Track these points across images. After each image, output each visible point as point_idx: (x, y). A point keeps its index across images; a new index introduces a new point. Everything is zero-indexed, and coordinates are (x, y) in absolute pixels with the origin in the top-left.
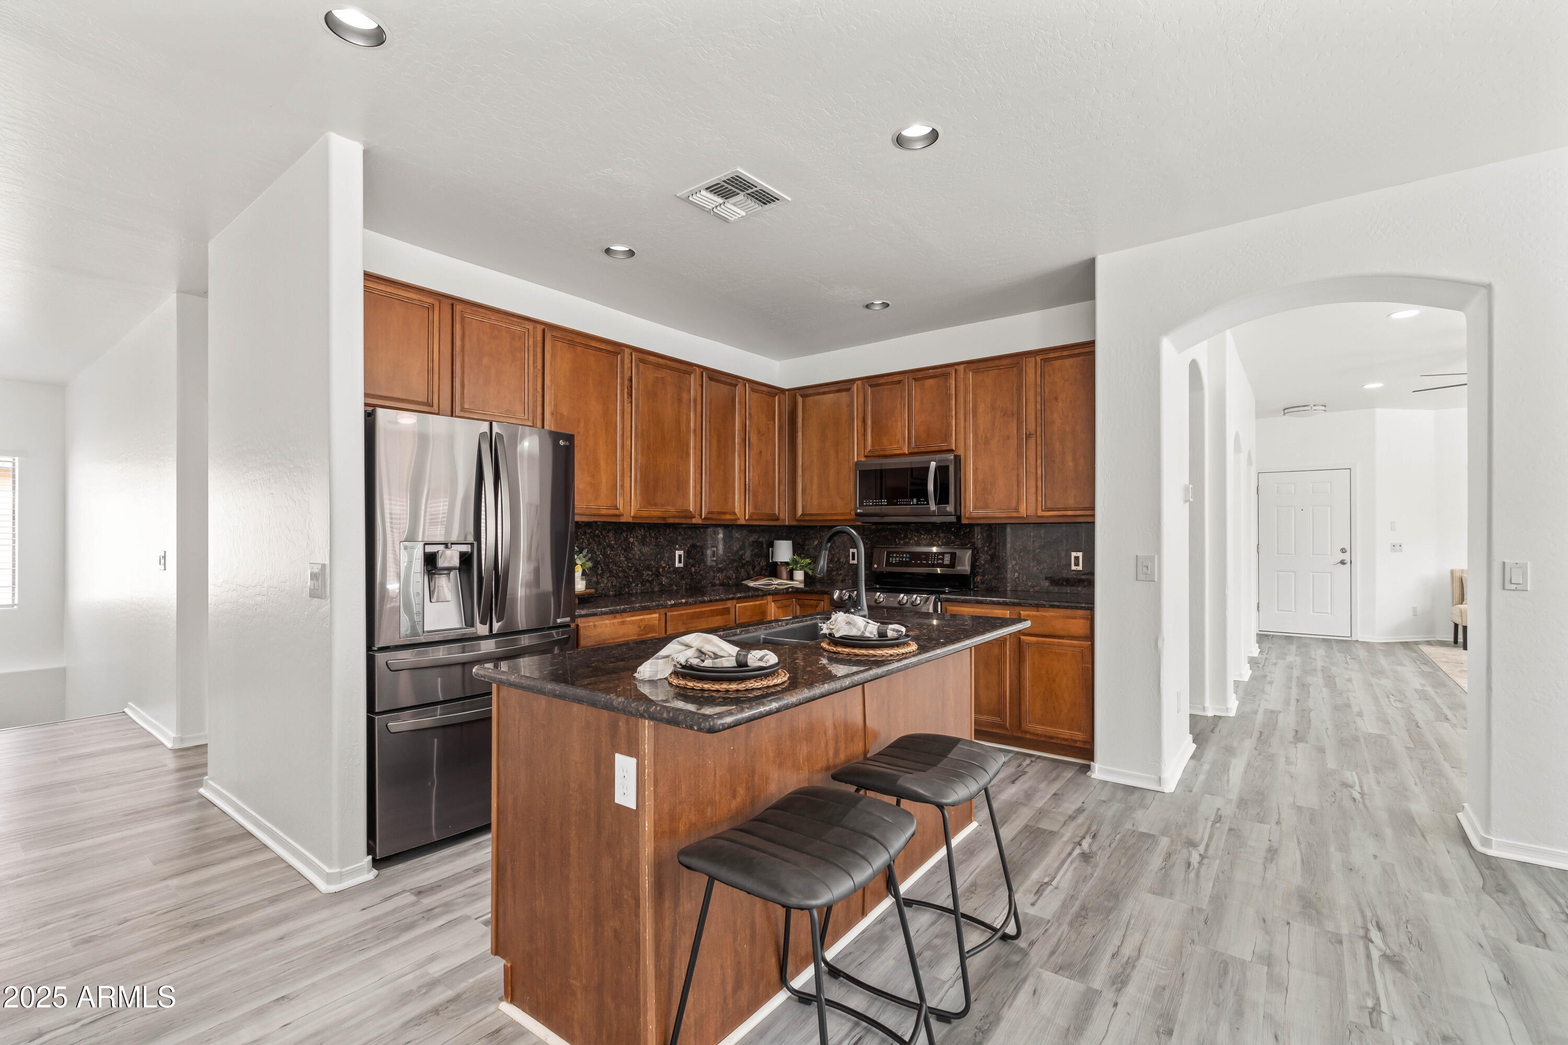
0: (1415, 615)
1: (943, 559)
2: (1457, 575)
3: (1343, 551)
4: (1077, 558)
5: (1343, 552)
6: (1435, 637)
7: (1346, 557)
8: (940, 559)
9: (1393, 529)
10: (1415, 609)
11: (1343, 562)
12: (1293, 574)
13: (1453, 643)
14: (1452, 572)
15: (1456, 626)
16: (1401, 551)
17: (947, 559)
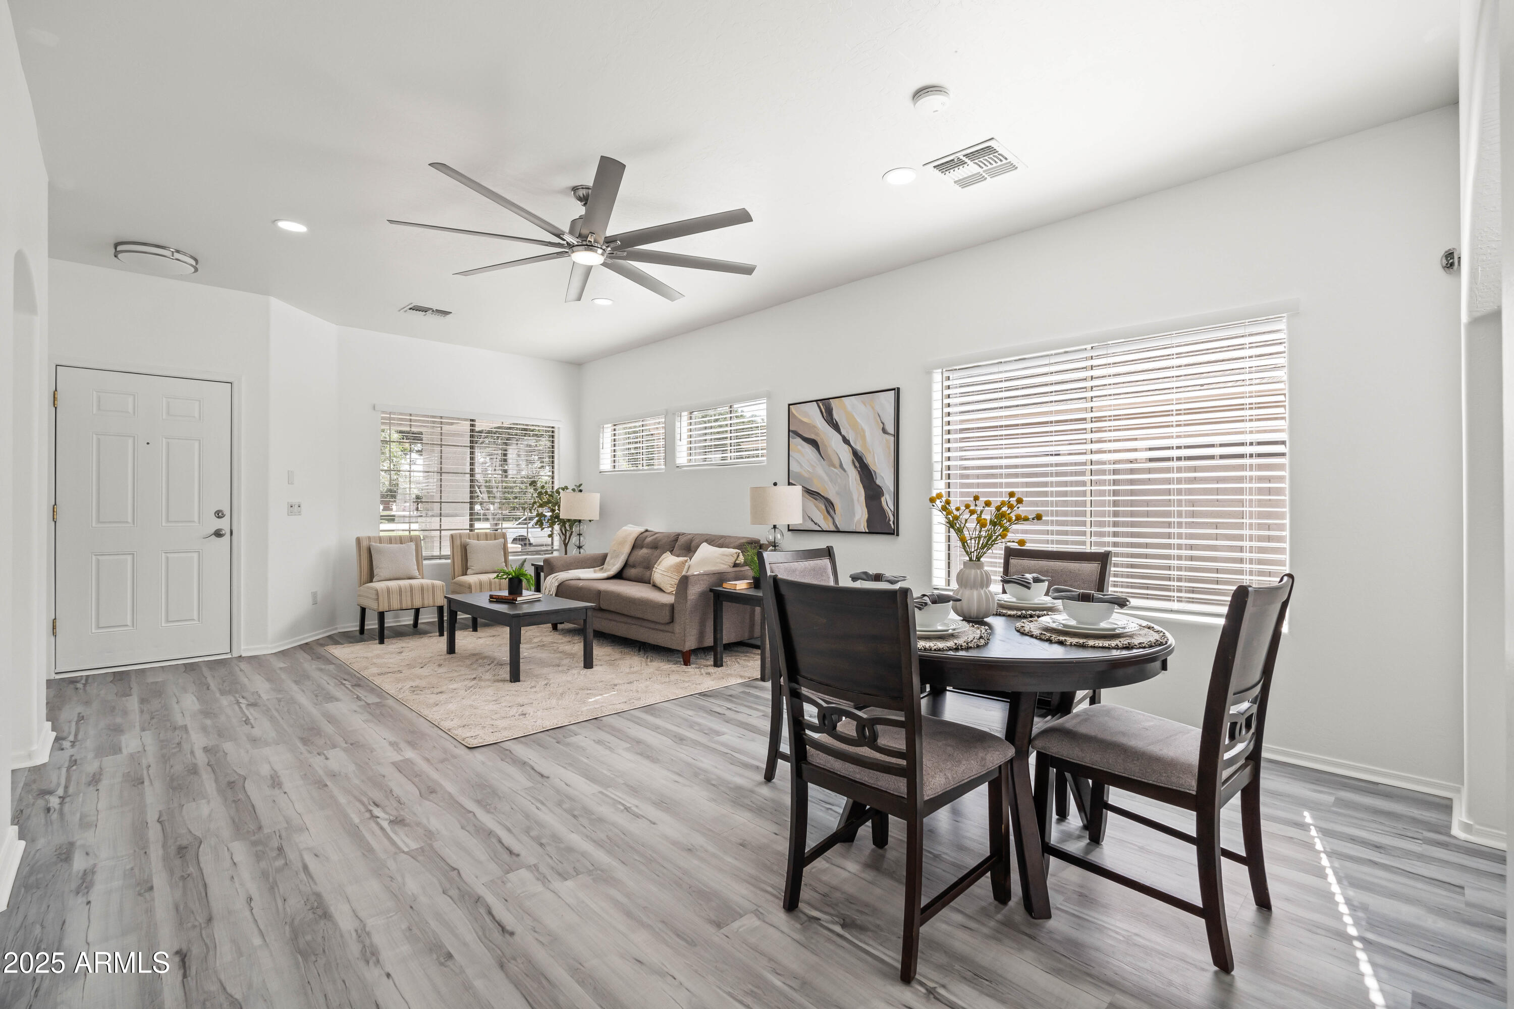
0: (315, 603)
2: (365, 544)
3: (219, 514)
5: (219, 517)
6: (336, 629)
7: (224, 524)
9: (290, 482)
10: (314, 595)
11: (218, 534)
12: (129, 558)
13: (358, 633)
14: (358, 540)
15: (363, 610)
16: (299, 513)
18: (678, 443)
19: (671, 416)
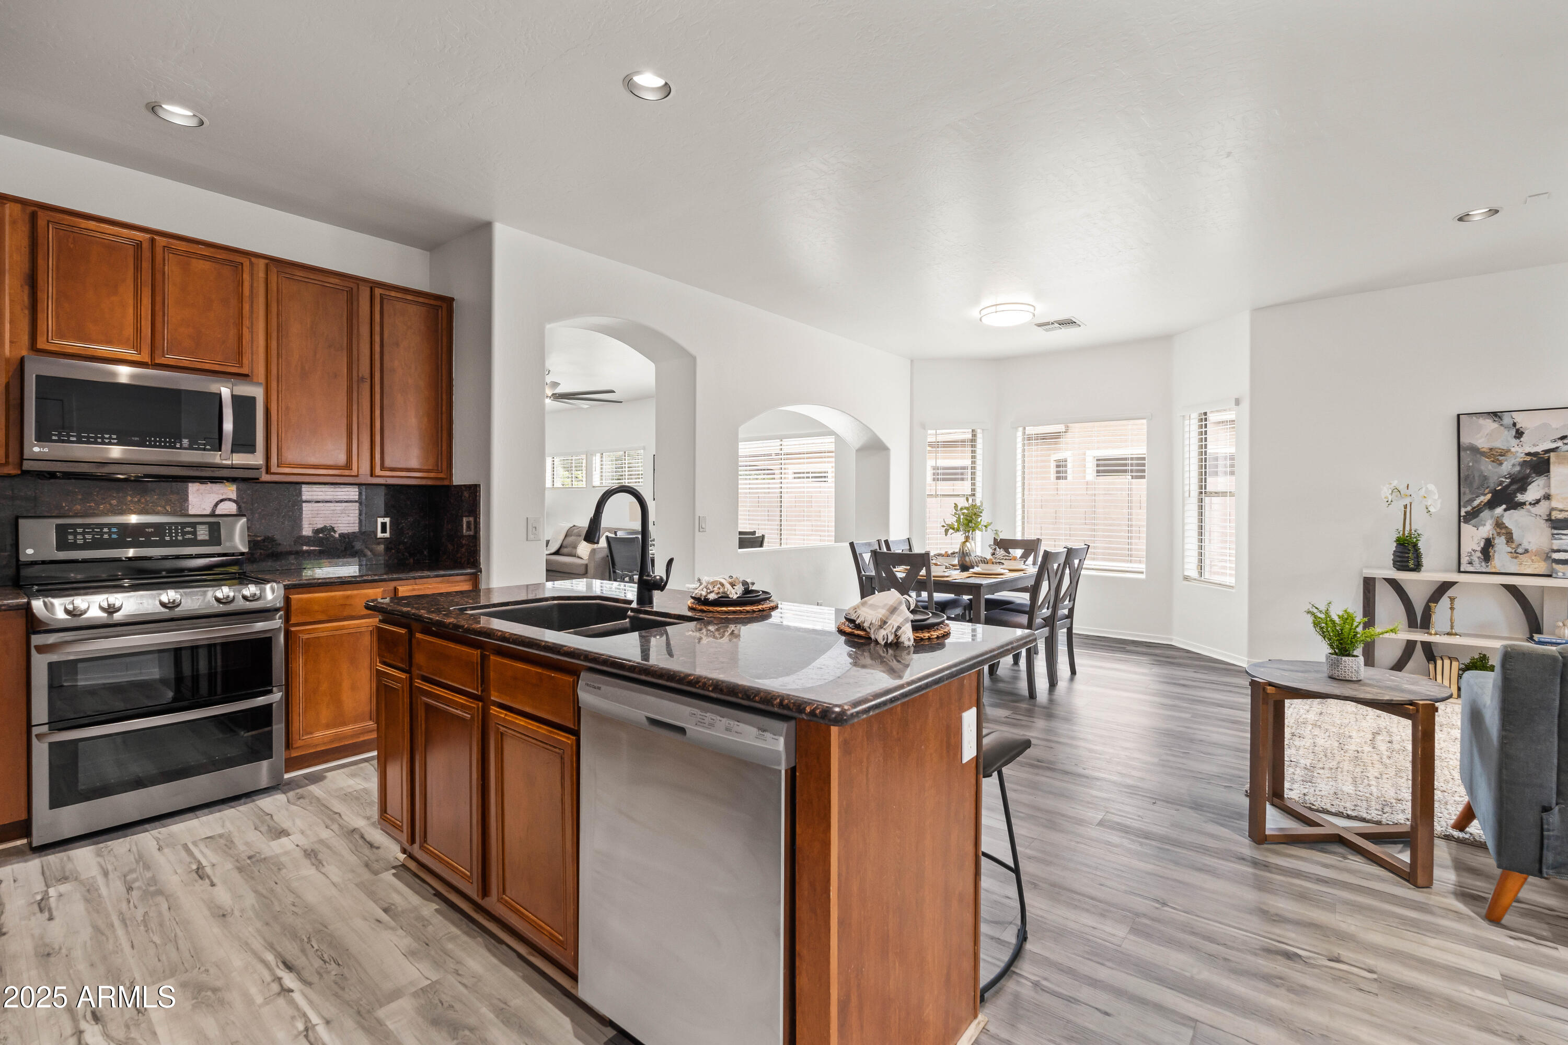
1: (194, 533)
4: (384, 525)
8: (189, 533)
17: (202, 532)
18: (594, 473)
19: (589, 455)
